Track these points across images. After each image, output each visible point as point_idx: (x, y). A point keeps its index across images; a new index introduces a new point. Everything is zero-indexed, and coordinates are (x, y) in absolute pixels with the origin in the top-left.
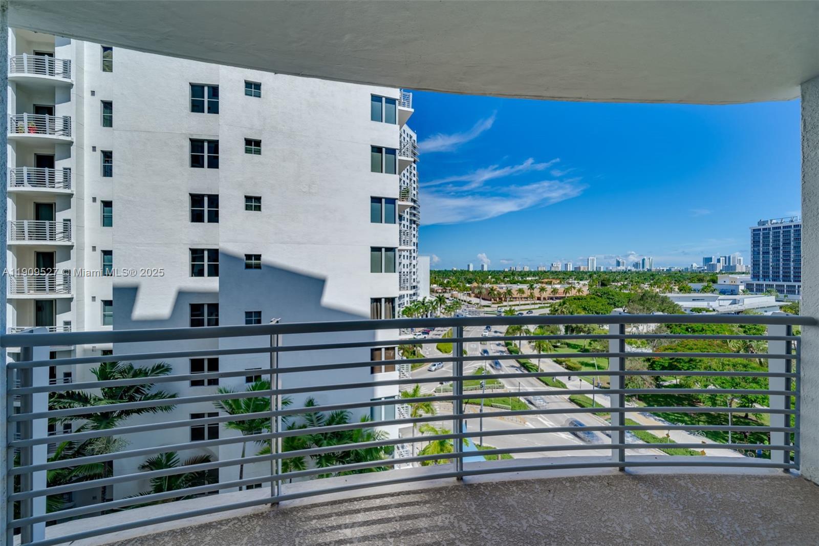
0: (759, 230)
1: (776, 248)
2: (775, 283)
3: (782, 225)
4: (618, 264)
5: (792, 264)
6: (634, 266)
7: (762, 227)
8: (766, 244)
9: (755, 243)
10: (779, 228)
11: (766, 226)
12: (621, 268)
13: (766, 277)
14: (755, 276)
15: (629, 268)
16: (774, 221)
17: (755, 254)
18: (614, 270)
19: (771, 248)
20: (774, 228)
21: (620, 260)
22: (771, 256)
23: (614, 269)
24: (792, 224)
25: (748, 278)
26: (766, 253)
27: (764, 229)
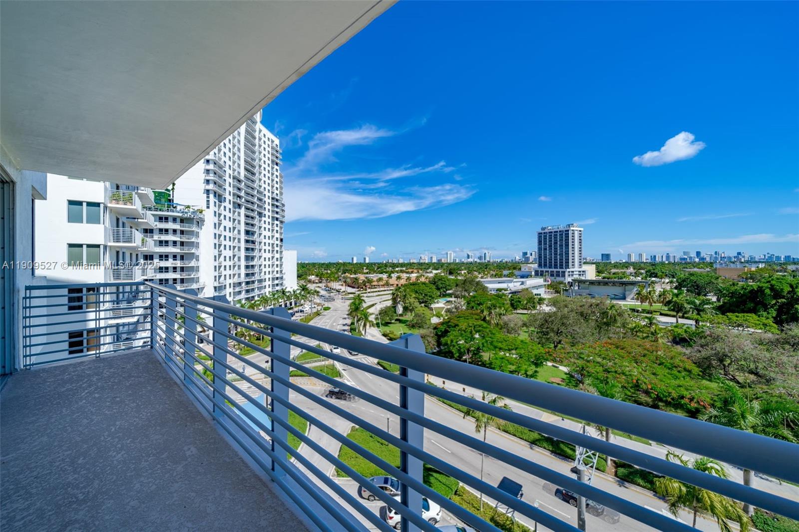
0: (541, 233)
1: (550, 246)
2: (550, 270)
3: (553, 231)
4: (468, 257)
5: (558, 257)
6: (479, 258)
7: (543, 232)
8: (545, 244)
9: (540, 242)
10: (552, 232)
11: (546, 231)
12: (470, 260)
13: (545, 266)
14: (540, 265)
15: (476, 260)
16: (549, 228)
17: (540, 249)
18: (465, 262)
19: (548, 246)
20: (549, 233)
21: (470, 254)
22: (548, 251)
23: (465, 260)
24: (558, 230)
25: (536, 266)
26: (545, 249)
27: (544, 233)
